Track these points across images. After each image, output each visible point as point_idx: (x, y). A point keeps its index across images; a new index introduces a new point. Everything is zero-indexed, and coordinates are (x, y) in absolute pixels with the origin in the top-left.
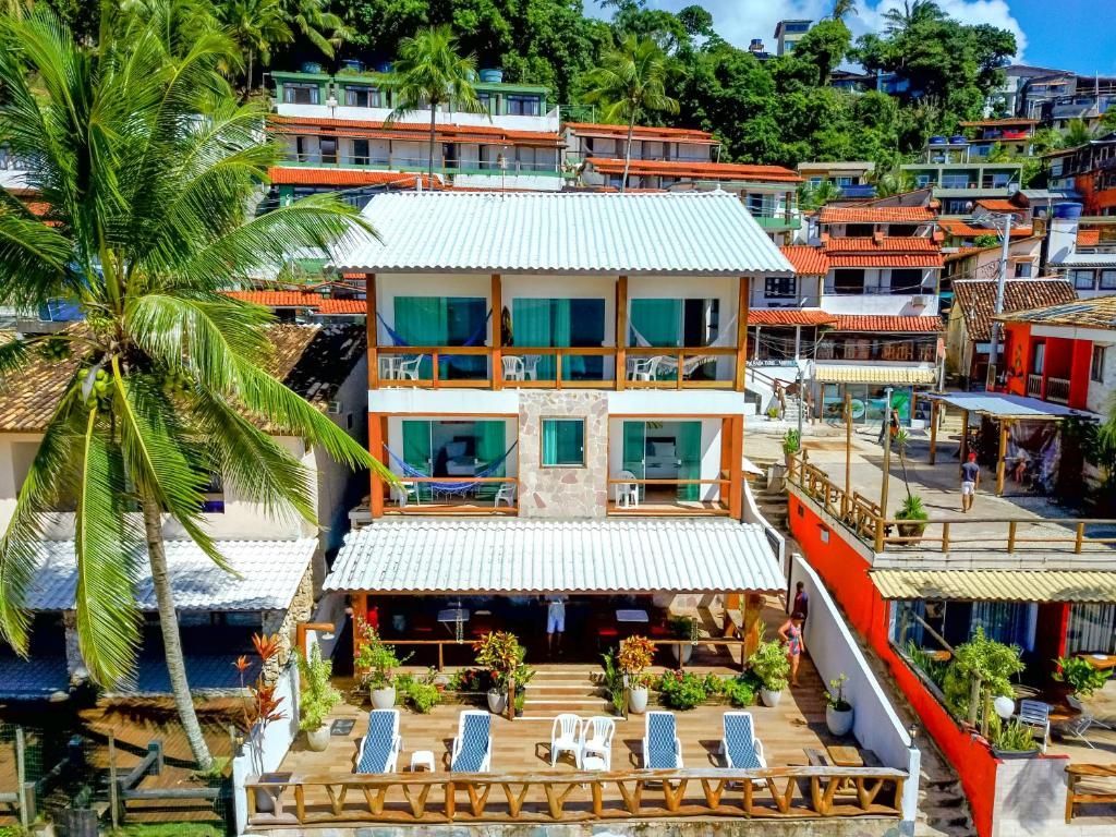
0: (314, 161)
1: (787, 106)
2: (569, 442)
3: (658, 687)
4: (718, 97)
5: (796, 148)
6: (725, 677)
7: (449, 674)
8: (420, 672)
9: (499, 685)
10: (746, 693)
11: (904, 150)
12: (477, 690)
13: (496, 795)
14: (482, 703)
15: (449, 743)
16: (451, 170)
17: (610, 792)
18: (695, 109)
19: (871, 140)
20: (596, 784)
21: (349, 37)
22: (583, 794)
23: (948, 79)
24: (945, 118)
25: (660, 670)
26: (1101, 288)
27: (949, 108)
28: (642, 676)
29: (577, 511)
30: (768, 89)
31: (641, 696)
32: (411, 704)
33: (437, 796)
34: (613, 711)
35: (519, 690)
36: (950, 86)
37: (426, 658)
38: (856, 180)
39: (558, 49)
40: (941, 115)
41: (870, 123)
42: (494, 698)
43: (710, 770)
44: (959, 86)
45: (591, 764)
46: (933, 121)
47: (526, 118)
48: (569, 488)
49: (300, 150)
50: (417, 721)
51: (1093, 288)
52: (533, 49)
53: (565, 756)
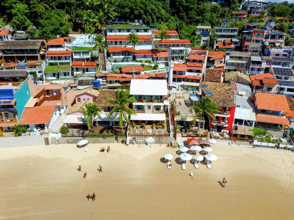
0: (114, 45)
1: (198, 8)
2: (149, 107)
3: (156, 127)
4: (185, 6)
5: (199, 18)
6: (161, 126)
7: (140, 126)
8: (137, 126)
9: (144, 127)
10: (163, 128)
11: (221, 18)
12: (142, 127)
13: (144, 135)
14: (142, 128)
15: (140, 131)
16: (134, 45)
17: (151, 135)
18: (180, 8)
19: (214, 17)
20: (150, 134)
21: (117, 15)
22: (149, 135)
23: (231, 2)
24: (230, 11)
25: (156, 126)
26: (233, 66)
27: (231, 9)
28: (155, 126)
29: (150, 113)
30: (195, 3)
31: (154, 128)
32: (137, 128)
33: (140, 135)
34: (152, 129)
35: (145, 127)
36: (231, 4)
37: (138, 125)
38: (207, 30)
39: (152, 14)
40: (229, 10)
41: (215, 12)
42: (143, 128)
43: (158, 133)
44: (233, 4)
45: (150, 133)
46: (228, 11)
47: (146, 33)
48: (149, 111)
49: (112, 43)
50: (137, 129)
51: (231, 66)
52: (148, 14)
53: (148, 132)
